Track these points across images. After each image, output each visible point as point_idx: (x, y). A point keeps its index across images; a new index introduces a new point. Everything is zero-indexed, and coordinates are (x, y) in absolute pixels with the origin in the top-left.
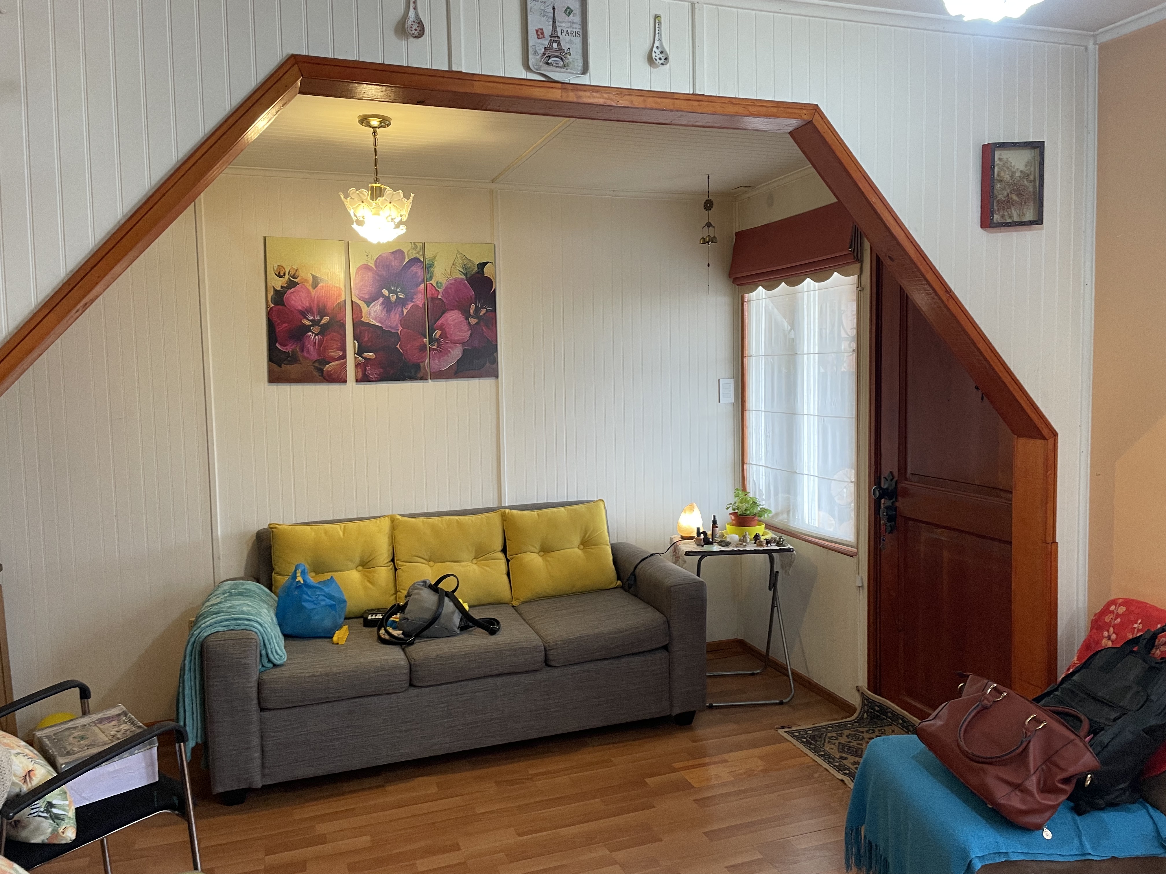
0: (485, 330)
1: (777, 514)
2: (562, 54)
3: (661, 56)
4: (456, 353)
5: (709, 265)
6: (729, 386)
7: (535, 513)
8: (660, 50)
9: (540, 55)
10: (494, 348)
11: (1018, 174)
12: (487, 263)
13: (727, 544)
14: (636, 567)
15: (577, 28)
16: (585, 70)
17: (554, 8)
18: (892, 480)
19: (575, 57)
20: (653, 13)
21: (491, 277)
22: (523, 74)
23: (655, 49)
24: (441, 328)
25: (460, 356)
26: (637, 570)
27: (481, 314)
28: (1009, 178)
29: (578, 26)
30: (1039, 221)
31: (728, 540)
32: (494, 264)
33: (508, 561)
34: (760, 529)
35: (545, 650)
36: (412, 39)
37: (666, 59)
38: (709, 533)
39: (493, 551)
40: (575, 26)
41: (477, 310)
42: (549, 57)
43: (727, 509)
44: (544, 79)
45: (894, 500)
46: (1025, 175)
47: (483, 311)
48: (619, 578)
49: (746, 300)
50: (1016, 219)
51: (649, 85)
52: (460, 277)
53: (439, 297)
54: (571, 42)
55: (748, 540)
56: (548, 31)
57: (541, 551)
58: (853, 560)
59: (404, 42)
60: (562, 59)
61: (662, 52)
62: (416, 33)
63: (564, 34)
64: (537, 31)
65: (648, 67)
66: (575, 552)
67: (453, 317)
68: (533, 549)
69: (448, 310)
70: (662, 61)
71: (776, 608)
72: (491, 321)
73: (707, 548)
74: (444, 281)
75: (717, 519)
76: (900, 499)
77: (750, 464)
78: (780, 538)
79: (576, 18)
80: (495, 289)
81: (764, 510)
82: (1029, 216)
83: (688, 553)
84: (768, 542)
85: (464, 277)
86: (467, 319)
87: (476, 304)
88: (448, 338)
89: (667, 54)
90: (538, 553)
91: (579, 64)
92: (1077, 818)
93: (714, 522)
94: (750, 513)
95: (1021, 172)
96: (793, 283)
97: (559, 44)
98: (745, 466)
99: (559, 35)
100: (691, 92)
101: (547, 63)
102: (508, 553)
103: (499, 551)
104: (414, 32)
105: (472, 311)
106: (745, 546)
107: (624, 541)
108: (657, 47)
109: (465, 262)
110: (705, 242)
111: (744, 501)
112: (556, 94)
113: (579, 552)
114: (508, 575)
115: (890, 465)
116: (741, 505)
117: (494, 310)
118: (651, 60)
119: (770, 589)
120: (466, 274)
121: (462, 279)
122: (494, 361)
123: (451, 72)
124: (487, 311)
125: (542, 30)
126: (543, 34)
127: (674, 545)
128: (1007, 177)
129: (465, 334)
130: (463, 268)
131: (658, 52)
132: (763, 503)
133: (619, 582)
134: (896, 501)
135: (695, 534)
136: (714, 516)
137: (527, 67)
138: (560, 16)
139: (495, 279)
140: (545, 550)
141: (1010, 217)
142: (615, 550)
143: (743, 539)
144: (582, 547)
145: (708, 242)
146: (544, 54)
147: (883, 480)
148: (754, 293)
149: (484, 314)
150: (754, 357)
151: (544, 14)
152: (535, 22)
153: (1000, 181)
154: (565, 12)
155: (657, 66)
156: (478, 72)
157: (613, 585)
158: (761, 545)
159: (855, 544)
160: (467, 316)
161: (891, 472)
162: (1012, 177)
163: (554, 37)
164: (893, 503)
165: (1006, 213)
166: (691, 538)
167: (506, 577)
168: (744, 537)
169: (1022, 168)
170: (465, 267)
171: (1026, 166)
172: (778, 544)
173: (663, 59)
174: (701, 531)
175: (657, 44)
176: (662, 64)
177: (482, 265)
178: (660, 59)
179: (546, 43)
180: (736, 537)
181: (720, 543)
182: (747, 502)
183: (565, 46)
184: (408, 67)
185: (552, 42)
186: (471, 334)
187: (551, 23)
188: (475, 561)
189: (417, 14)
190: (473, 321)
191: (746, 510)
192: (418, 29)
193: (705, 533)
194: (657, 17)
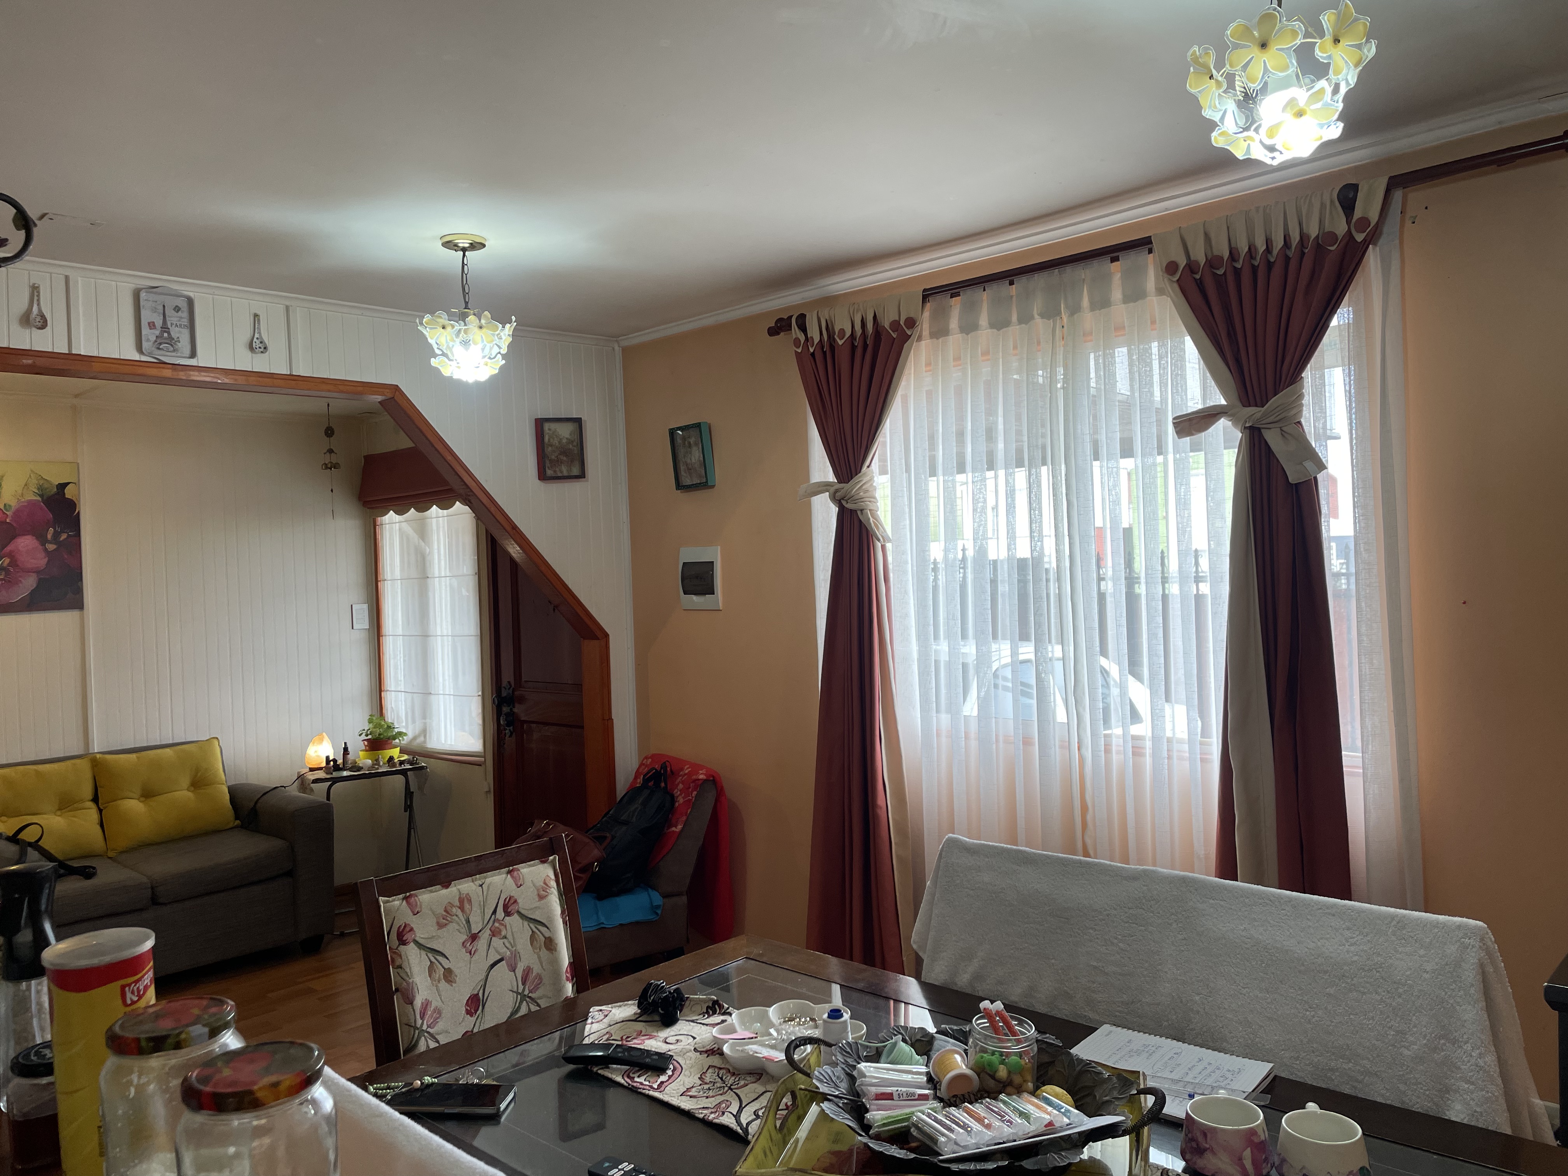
0: (66, 556)
1: (415, 738)
2: (172, 341)
3: (260, 345)
4: (29, 583)
5: (332, 491)
6: (362, 612)
7: (134, 756)
8: (260, 340)
9: (152, 342)
10: (78, 576)
11: (564, 441)
12: (68, 483)
13: (359, 769)
14: (256, 803)
15: (185, 322)
16: (193, 355)
17: (164, 306)
18: (509, 689)
19: (184, 344)
20: (253, 311)
21: (74, 499)
22: (137, 357)
23: (255, 340)
24: (11, 555)
25: (35, 586)
26: (259, 805)
27: (61, 539)
28: (557, 444)
29: (185, 320)
30: (582, 475)
31: (361, 765)
32: (77, 484)
33: (100, 811)
34: (395, 753)
35: (152, 888)
36: (34, 329)
37: (265, 348)
38: (340, 761)
39: (82, 801)
40: (183, 320)
41: (56, 535)
42: (160, 344)
43: (360, 735)
44: (155, 361)
45: (511, 707)
46: (570, 442)
47: (64, 536)
48: (237, 818)
49: (378, 523)
50: (565, 473)
51: (250, 366)
52: (35, 498)
53: (8, 521)
54: (180, 332)
55: (381, 763)
56: (159, 322)
57: (142, 796)
58: (481, 768)
59: (28, 331)
60: (172, 345)
61: (261, 342)
62: (39, 324)
63: (174, 326)
64: (149, 323)
65: (250, 353)
66: (183, 795)
67: (25, 544)
68: (131, 795)
69: (19, 535)
70: (262, 350)
71: (412, 830)
72: (74, 546)
73: (335, 774)
74: (13, 503)
75: (348, 745)
76: (517, 705)
77: (387, 691)
78: (413, 758)
79: (185, 314)
80: (79, 512)
81: (400, 734)
82: (576, 471)
83: (316, 781)
84: (402, 763)
85: (40, 499)
86: (43, 544)
87: (55, 529)
88: (18, 566)
89: (265, 344)
90: (138, 799)
91: (187, 351)
92: (598, 902)
93: (346, 749)
94: (384, 736)
95: (567, 439)
96: (423, 508)
97: (169, 333)
98: (382, 693)
99: (169, 327)
100: (289, 373)
101: (159, 349)
102: (100, 801)
103: (89, 801)
104: (38, 323)
105: (49, 536)
106: (378, 769)
107: (244, 781)
108: (257, 338)
109: (41, 482)
110: (326, 467)
111: (379, 726)
112: (167, 373)
113: (190, 794)
114: (102, 825)
115: (508, 676)
116: (374, 730)
117: (78, 535)
118: (251, 348)
119: (406, 811)
120: (41, 496)
121: (39, 501)
122: (79, 591)
123: (70, 354)
124: (69, 536)
125: (154, 322)
126: (154, 325)
127: (301, 777)
128: (556, 442)
129: (41, 561)
130: (38, 489)
131: (258, 342)
132: (400, 727)
133: (238, 822)
134: (514, 707)
135: (324, 764)
136: (345, 743)
137: (140, 349)
138: (170, 312)
139: (79, 501)
140: (147, 794)
141: (562, 472)
142: (232, 790)
143: (376, 761)
144: (193, 789)
145: (331, 469)
146: (156, 341)
147: (503, 690)
148: (387, 516)
149: (65, 539)
150: (389, 582)
151: (154, 310)
152: (147, 316)
153: (551, 446)
154: (174, 309)
155: (256, 353)
156: (95, 354)
157: (231, 825)
158: (394, 765)
159: (483, 754)
160: (43, 540)
161: (509, 682)
162: (559, 442)
163: (165, 328)
164: (511, 709)
165: (557, 469)
166: (321, 769)
167: (98, 827)
168: (377, 760)
169: (568, 436)
170: (40, 488)
171: (570, 435)
172: (411, 764)
173: (262, 348)
174: (331, 758)
175: (257, 335)
176: (262, 352)
177: (63, 486)
178: (260, 348)
179: (157, 332)
180: (370, 762)
181: (351, 770)
182: (381, 726)
183: (174, 335)
184: (30, 350)
185: (162, 332)
186: (48, 561)
187: (162, 317)
188: (59, 813)
189: (40, 310)
190: (51, 547)
191: (380, 735)
192: (42, 321)
193: (335, 761)
194: (256, 316)
